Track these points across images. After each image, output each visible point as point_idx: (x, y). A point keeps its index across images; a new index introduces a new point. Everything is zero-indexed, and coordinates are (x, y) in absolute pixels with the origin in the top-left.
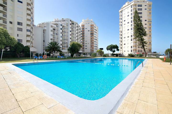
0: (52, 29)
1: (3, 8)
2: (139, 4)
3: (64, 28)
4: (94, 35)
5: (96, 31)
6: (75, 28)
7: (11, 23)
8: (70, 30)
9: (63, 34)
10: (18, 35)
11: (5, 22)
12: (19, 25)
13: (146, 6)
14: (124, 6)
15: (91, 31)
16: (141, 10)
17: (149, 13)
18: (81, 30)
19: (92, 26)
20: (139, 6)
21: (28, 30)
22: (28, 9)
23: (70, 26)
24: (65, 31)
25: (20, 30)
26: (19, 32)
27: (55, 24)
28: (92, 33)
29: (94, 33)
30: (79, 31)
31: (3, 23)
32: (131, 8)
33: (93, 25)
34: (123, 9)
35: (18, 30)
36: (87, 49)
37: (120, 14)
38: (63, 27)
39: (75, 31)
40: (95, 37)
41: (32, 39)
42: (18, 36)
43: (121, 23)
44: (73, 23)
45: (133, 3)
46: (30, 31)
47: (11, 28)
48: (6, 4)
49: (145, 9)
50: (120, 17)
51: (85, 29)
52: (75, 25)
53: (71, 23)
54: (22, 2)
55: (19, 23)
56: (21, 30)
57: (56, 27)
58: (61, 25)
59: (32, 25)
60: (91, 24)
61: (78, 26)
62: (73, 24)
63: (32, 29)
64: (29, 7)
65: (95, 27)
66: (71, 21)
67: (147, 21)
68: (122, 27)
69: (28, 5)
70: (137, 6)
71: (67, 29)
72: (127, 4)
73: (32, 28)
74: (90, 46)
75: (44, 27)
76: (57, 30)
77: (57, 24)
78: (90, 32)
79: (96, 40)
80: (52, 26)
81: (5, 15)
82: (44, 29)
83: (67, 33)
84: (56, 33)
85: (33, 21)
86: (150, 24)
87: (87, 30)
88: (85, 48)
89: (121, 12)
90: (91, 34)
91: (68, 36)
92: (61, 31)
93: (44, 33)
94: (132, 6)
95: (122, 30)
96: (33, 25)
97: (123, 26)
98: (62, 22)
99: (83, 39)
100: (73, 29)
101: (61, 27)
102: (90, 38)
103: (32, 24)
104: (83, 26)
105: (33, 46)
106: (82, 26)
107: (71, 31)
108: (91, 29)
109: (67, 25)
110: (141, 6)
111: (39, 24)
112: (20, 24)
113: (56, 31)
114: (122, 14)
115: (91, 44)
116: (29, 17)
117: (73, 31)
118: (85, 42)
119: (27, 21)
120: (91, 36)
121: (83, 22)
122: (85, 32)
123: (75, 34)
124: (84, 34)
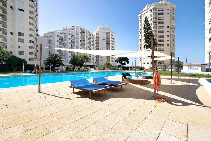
0: (58, 39)
1: (3, 17)
2: (160, 8)
3: (73, 38)
4: (111, 45)
5: (112, 40)
6: (87, 37)
7: (11, 33)
8: (81, 39)
9: (72, 45)
10: (19, 46)
11: (5, 33)
12: (21, 36)
13: (168, 9)
14: (144, 10)
15: (107, 40)
16: (162, 14)
17: (172, 18)
18: (95, 39)
19: (108, 34)
20: (159, 10)
21: (30, 41)
22: (30, 18)
23: (80, 35)
24: (74, 41)
25: (21, 41)
26: (21, 44)
27: (62, 33)
28: (108, 42)
29: (111, 42)
30: (92, 40)
31: (3, 34)
32: (151, 12)
33: (110, 33)
34: (142, 14)
35: (19, 41)
36: (102, 61)
37: (139, 19)
38: (72, 36)
39: (87, 41)
40: (112, 47)
41: (35, 51)
42: (19, 48)
43: (140, 30)
44: (83, 31)
45: (153, 7)
46: (33, 42)
47: (12, 40)
48: (6, 13)
49: (167, 14)
50: (139, 23)
51: (100, 38)
52: (87, 33)
53: (81, 31)
54: (23, 11)
55: (20, 34)
56: (23, 41)
57: (63, 36)
58: (69, 34)
59: (35, 36)
60: (107, 32)
61: (90, 35)
62: (84, 32)
63: (35, 40)
64: (32, 15)
65: (112, 35)
66: (81, 29)
67: (169, 27)
68: (142, 35)
69: (30, 13)
70: (157, 10)
71: (77, 38)
72: (146, 7)
73: (36, 38)
75: (50, 36)
76: (65, 40)
77: (65, 33)
78: (105, 42)
80: (58, 36)
81: (5, 25)
82: (49, 39)
83: (77, 42)
84: (63, 43)
85: (37, 30)
86: (173, 31)
87: (103, 38)
88: (100, 61)
89: (140, 17)
91: (77, 46)
92: (70, 41)
93: (49, 43)
94: (151, 10)
95: (141, 39)
96: (38, 35)
97: (143, 33)
98: (71, 30)
100: (83, 38)
101: (70, 36)
102: (106, 49)
103: (35, 34)
104: (98, 34)
105: (37, 59)
106: (96, 34)
107: (81, 41)
108: (107, 37)
109: (77, 34)
110: (162, 10)
111: (45, 34)
112: (22, 34)
113: (63, 41)
114: (141, 19)
116: (32, 27)
117: (84, 40)
119: (29, 31)
120: (107, 46)
121: (98, 29)
122: (100, 41)
123: (87, 44)
124: (99, 43)
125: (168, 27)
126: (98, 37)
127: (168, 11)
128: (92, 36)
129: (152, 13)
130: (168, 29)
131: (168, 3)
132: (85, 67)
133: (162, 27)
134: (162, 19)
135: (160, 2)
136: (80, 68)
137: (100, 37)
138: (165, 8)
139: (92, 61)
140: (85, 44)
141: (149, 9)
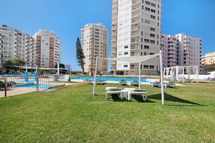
3: (5, 39)
4: (55, 50)
5: (57, 45)
6: (24, 40)
8: (15, 41)
15: (51, 45)
16: (98, 33)
17: (105, 38)
18: (36, 42)
19: (51, 39)
20: (96, 30)
23: (15, 37)
28: (52, 47)
29: (55, 47)
30: (31, 43)
33: (53, 38)
34: (84, 29)
36: (44, 65)
37: (82, 33)
38: (3, 37)
39: (24, 43)
40: (56, 52)
43: (82, 42)
44: (20, 33)
45: (91, 26)
50: (82, 36)
52: (24, 36)
53: (16, 33)
60: (51, 37)
61: (28, 38)
62: (21, 35)
65: (56, 41)
66: (16, 30)
70: (95, 29)
71: (10, 40)
72: (87, 25)
74: (49, 62)
78: (48, 46)
79: (58, 55)
83: (10, 44)
86: (106, 47)
87: (45, 42)
88: (41, 64)
89: (83, 31)
90: (50, 48)
91: (11, 48)
94: (90, 29)
97: (84, 45)
98: (2, 30)
99: (39, 52)
100: (19, 40)
102: (49, 53)
104: (39, 37)
106: (37, 37)
107: (16, 43)
108: (51, 42)
109: (10, 35)
110: (98, 30)
115: (50, 59)
117: (20, 43)
118: (41, 57)
120: (51, 51)
121: (40, 32)
122: (41, 45)
123: (24, 47)
124: (40, 47)
125: (102, 43)
126: (40, 41)
127: (103, 32)
128: (31, 39)
129: (90, 31)
130: (102, 45)
131: (103, 26)
132: (20, 70)
133: (98, 43)
134: (98, 37)
135: (98, 25)
136: (15, 72)
137: (41, 41)
138: (100, 29)
139: (31, 64)
140: (21, 47)
141: (89, 27)
